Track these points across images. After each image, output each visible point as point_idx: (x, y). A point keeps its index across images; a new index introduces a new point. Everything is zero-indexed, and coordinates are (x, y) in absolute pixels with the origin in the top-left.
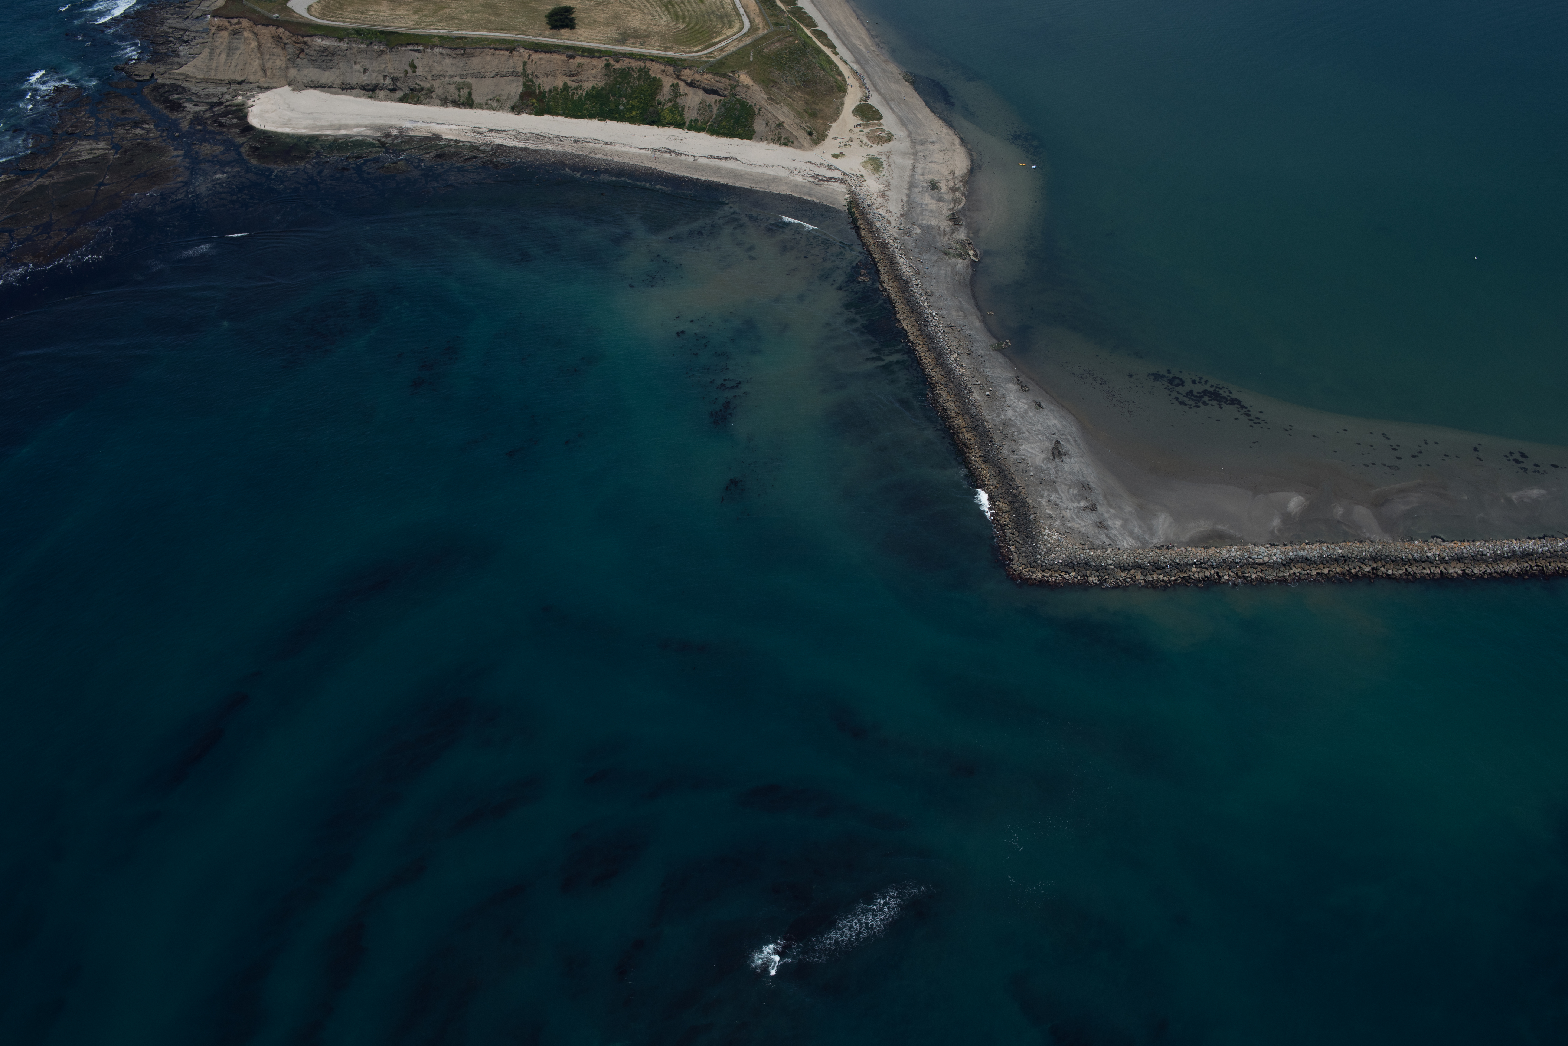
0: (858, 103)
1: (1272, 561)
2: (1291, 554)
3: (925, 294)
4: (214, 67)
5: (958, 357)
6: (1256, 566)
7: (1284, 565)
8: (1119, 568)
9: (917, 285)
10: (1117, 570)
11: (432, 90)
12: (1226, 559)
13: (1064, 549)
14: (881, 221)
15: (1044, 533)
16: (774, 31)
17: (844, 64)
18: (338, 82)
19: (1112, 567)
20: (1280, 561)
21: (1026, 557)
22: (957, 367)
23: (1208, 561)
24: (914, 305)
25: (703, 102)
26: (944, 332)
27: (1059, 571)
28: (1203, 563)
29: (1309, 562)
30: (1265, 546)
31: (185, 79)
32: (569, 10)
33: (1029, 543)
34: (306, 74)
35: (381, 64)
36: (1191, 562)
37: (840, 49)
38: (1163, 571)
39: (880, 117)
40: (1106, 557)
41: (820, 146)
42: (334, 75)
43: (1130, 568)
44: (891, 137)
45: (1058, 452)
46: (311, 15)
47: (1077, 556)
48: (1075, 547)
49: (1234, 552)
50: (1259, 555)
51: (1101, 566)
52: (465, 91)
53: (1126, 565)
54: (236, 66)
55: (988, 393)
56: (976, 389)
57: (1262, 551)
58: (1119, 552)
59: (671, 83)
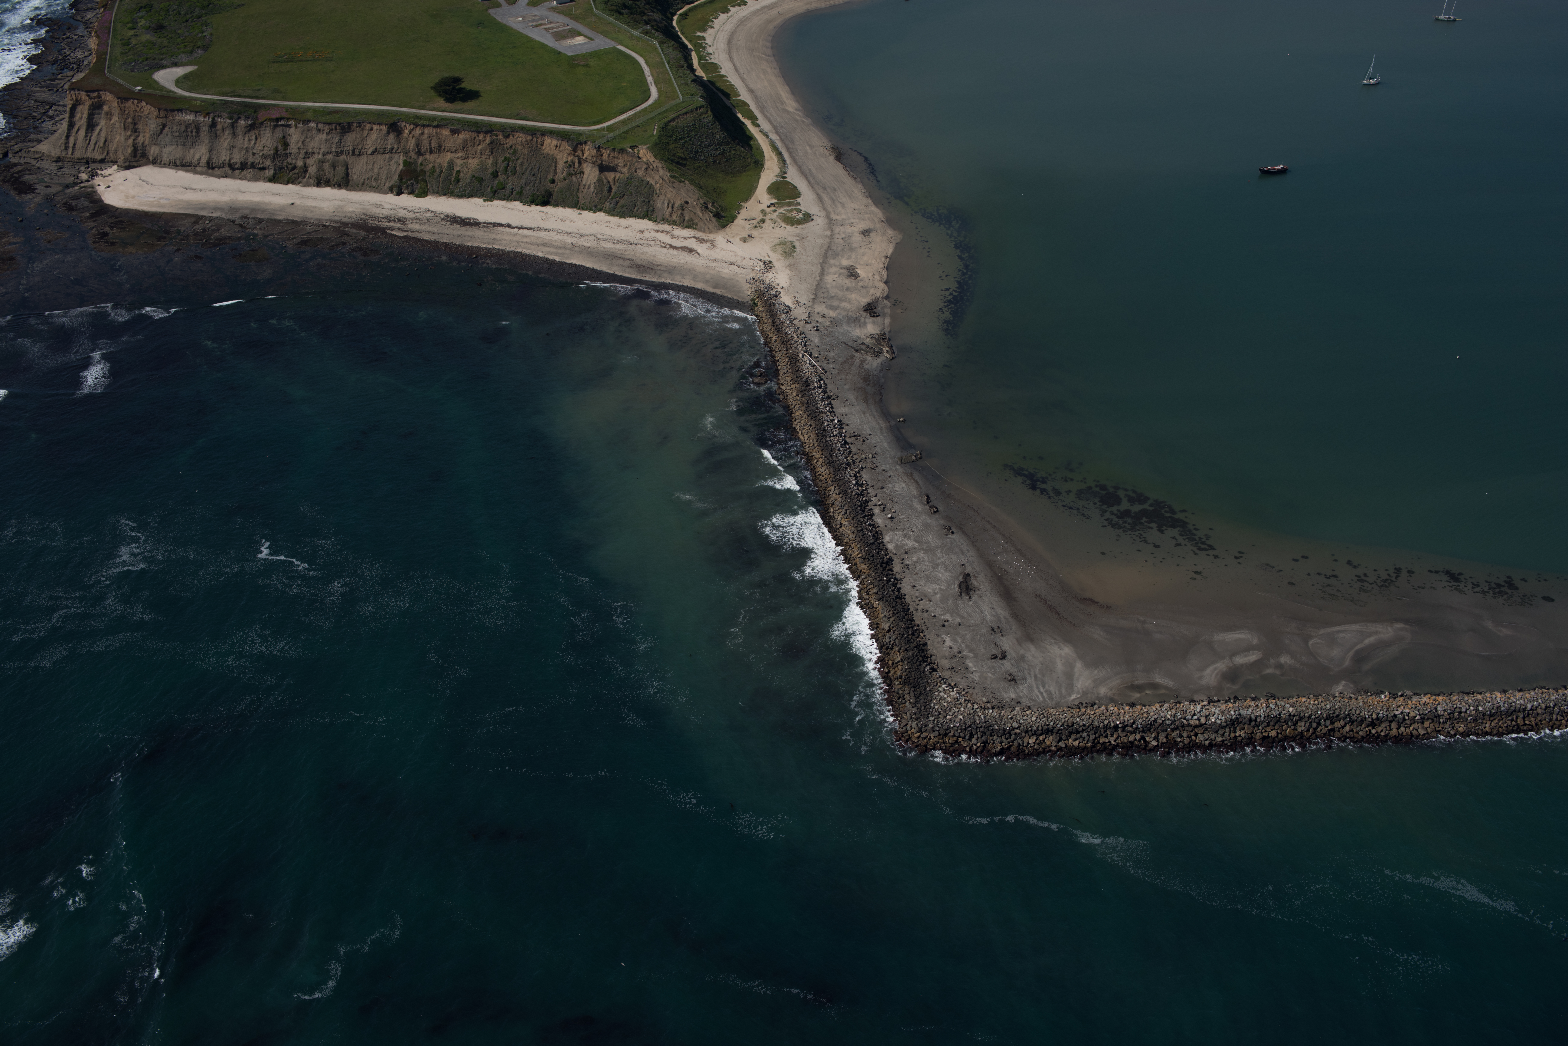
0: (774, 180)
1: (1210, 722)
2: (1232, 713)
3: (829, 397)
4: (71, 145)
5: (859, 472)
6: (1190, 729)
7: (1224, 727)
8: (1026, 732)
9: (820, 387)
10: (1023, 734)
11: (305, 169)
12: (1155, 720)
13: (962, 709)
14: (787, 312)
15: (940, 689)
16: (683, 102)
17: (764, 137)
18: (204, 160)
19: (1018, 731)
20: (1219, 722)
21: (917, 719)
22: (857, 484)
23: (1134, 723)
24: (815, 411)
25: (599, 180)
26: (846, 443)
27: (954, 736)
28: (1127, 725)
29: (1253, 723)
30: (1203, 704)
31: (41, 157)
32: (457, 80)
33: (922, 702)
34: (170, 151)
35: (249, 140)
36: (1112, 724)
37: (761, 121)
38: (1078, 736)
39: (798, 195)
40: (1011, 718)
41: (728, 229)
42: (200, 152)
43: (1040, 732)
44: (808, 218)
45: (966, 587)
46: (178, 87)
47: (977, 718)
48: (976, 706)
49: (1165, 712)
50: (1195, 714)
51: (1005, 730)
52: (341, 170)
53: (1035, 728)
54: (96, 143)
55: (889, 516)
56: (876, 511)
57: (1198, 710)
58: (1028, 712)
59: (565, 160)
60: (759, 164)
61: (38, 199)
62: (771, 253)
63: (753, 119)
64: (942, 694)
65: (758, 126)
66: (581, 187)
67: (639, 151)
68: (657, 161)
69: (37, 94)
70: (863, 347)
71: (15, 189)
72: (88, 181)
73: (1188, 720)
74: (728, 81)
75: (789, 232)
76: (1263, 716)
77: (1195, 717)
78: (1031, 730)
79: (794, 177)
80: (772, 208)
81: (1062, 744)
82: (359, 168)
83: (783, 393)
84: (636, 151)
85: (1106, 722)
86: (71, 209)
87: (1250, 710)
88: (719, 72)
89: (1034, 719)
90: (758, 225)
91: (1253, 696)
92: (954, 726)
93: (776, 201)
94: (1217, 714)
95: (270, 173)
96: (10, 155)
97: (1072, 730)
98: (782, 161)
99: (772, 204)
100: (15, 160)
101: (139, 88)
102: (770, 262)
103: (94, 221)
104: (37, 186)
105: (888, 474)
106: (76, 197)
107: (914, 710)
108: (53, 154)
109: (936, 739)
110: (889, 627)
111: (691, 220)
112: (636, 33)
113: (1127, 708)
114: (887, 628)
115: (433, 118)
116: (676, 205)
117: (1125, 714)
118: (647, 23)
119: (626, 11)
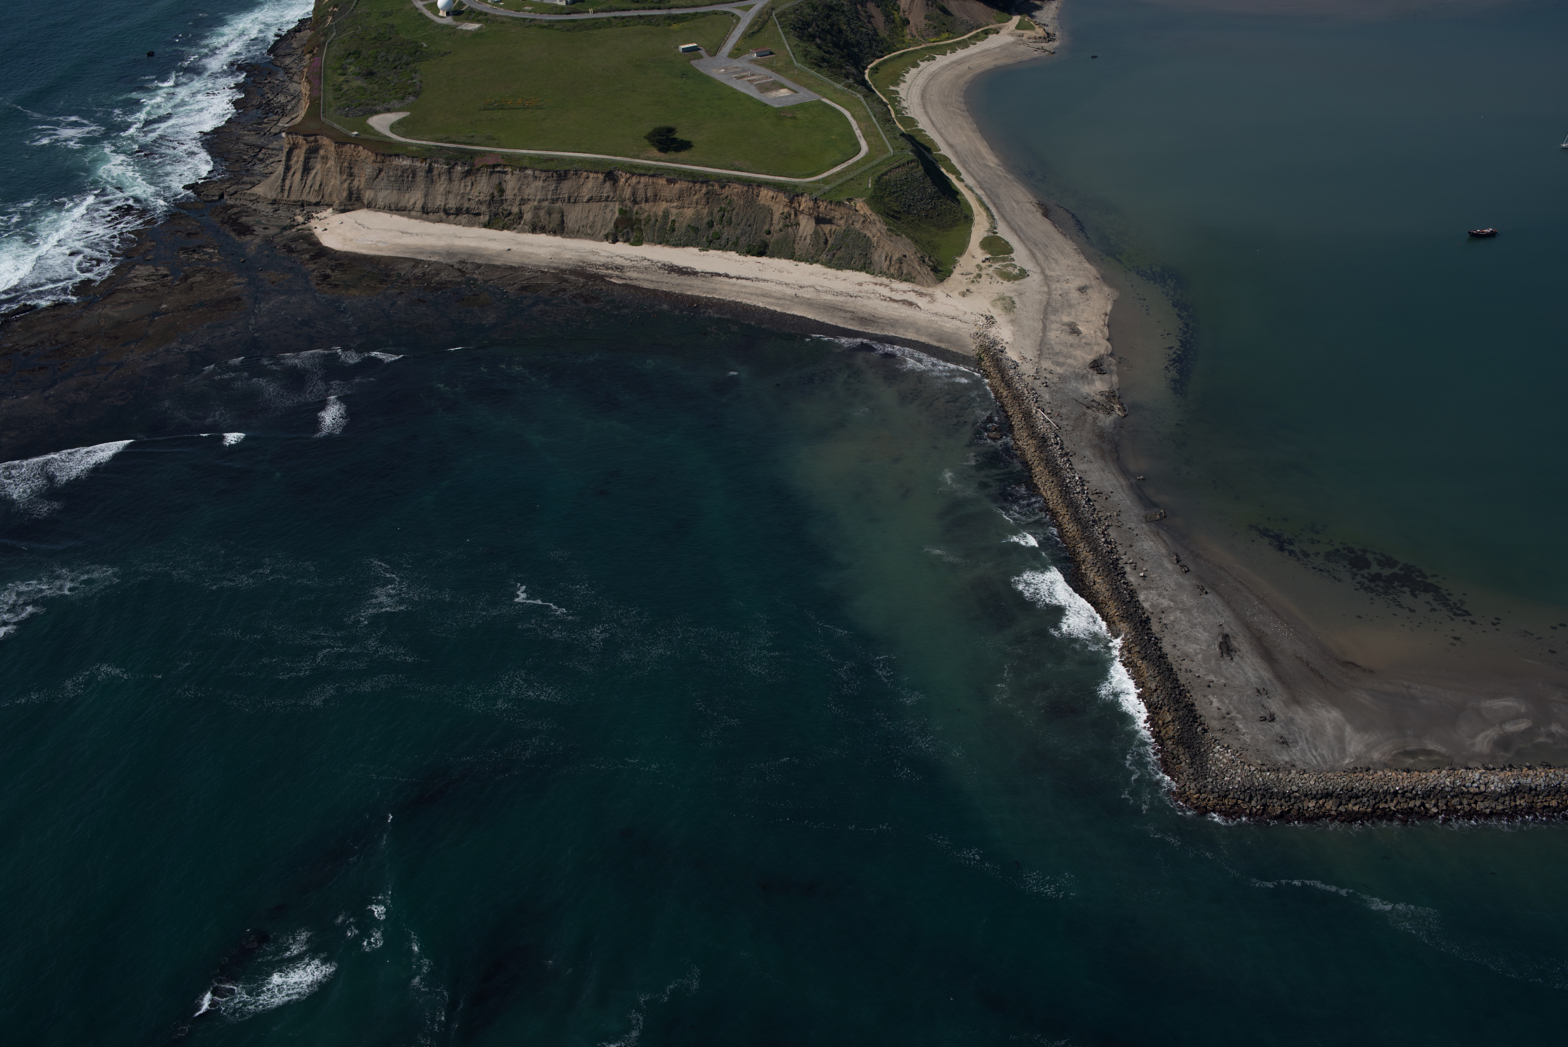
0: (986, 235)
1: (1490, 790)
2: (1512, 781)
3: (1067, 454)
4: (287, 188)
5: (1106, 530)
6: (1470, 796)
7: (1505, 795)
8: (1306, 796)
9: (1057, 444)
10: (1303, 798)
11: (520, 215)
12: (1434, 787)
13: (1239, 771)
14: (1015, 368)
15: (1215, 750)
16: (894, 156)
17: (970, 192)
18: (419, 205)
19: (1297, 794)
20: (1499, 790)
21: (1195, 780)
22: (1106, 542)
23: (1413, 789)
24: (1055, 467)
25: (816, 232)
26: (1089, 500)
27: (1234, 798)
28: (1407, 791)
29: (1533, 792)
30: (1480, 771)
31: (257, 200)
32: (671, 130)
33: (1198, 762)
34: (385, 196)
35: (465, 186)
36: (1392, 790)
37: (964, 175)
38: (1358, 800)
39: (1011, 251)
40: (1290, 781)
41: (945, 283)
42: (415, 197)
43: (1319, 796)
44: (1023, 274)
45: (1226, 648)
46: (393, 132)
47: (1255, 780)
48: (1253, 769)
49: (1443, 779)
50: (1474, 782)
51: (1284, 793)
52: (556, 217)
53: (1314, 792)
54: (311, 187)
55: (1142, 574)
56: (1128, 569)
57: (1477, 777)
58: (1306, 776)
59: (781, 211)
60: (968, 219)
61: (257, 241)
62: (991, 309)
63: (957, 174)
64: (1217, 755)
65: (962, 180)
66: (798, 239)
67: (855, 204)
68: (873, 214)
69: (245, 138)
70: (1094, 404)
71: (234, 230)
72: (304, 223)
73: (1467, 788)
74: (927, 136)
75: (1006, 288)
76: (1543, 785)
77: (1475, 785)
78: (1311, 794)
79: (1004, 232)
80: (987, 263)
81: (1342, 809)
82: (574, 215)
83: (1019, 448)
84: (852, 203)
85: (1385, 788)
86: (291, 250)
87: (1529, 779)
88: (917, 126)
89: (1312, 782)
90: (975, 280)
91: (1528, 764)
92: (1233, 788)
93: (990, 256)
94: (1497, 782)
95: (484, 218)
96: (226, 197)
97: (1351, 795)
98: (991, 216)
99: (987, 259)
100: (230, 202)
101: (356, 133)
102: (992, 317)
103: (315, 263)
104: (256, 228)
105: (1135, 533)
106: (294, 239)
107: (1192, 771)
108: (269, 197)
109: (1215, 801)
110: (1156, 686)
111: (909, 274)
112: (839, 86)
113: (1405, 774)
114: (1154, 687)
115: (649, 168)
116: (894, 259)
117: (1402, 780)
118: (847, 77)
119: (825, 64)
